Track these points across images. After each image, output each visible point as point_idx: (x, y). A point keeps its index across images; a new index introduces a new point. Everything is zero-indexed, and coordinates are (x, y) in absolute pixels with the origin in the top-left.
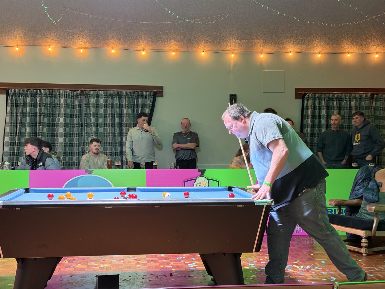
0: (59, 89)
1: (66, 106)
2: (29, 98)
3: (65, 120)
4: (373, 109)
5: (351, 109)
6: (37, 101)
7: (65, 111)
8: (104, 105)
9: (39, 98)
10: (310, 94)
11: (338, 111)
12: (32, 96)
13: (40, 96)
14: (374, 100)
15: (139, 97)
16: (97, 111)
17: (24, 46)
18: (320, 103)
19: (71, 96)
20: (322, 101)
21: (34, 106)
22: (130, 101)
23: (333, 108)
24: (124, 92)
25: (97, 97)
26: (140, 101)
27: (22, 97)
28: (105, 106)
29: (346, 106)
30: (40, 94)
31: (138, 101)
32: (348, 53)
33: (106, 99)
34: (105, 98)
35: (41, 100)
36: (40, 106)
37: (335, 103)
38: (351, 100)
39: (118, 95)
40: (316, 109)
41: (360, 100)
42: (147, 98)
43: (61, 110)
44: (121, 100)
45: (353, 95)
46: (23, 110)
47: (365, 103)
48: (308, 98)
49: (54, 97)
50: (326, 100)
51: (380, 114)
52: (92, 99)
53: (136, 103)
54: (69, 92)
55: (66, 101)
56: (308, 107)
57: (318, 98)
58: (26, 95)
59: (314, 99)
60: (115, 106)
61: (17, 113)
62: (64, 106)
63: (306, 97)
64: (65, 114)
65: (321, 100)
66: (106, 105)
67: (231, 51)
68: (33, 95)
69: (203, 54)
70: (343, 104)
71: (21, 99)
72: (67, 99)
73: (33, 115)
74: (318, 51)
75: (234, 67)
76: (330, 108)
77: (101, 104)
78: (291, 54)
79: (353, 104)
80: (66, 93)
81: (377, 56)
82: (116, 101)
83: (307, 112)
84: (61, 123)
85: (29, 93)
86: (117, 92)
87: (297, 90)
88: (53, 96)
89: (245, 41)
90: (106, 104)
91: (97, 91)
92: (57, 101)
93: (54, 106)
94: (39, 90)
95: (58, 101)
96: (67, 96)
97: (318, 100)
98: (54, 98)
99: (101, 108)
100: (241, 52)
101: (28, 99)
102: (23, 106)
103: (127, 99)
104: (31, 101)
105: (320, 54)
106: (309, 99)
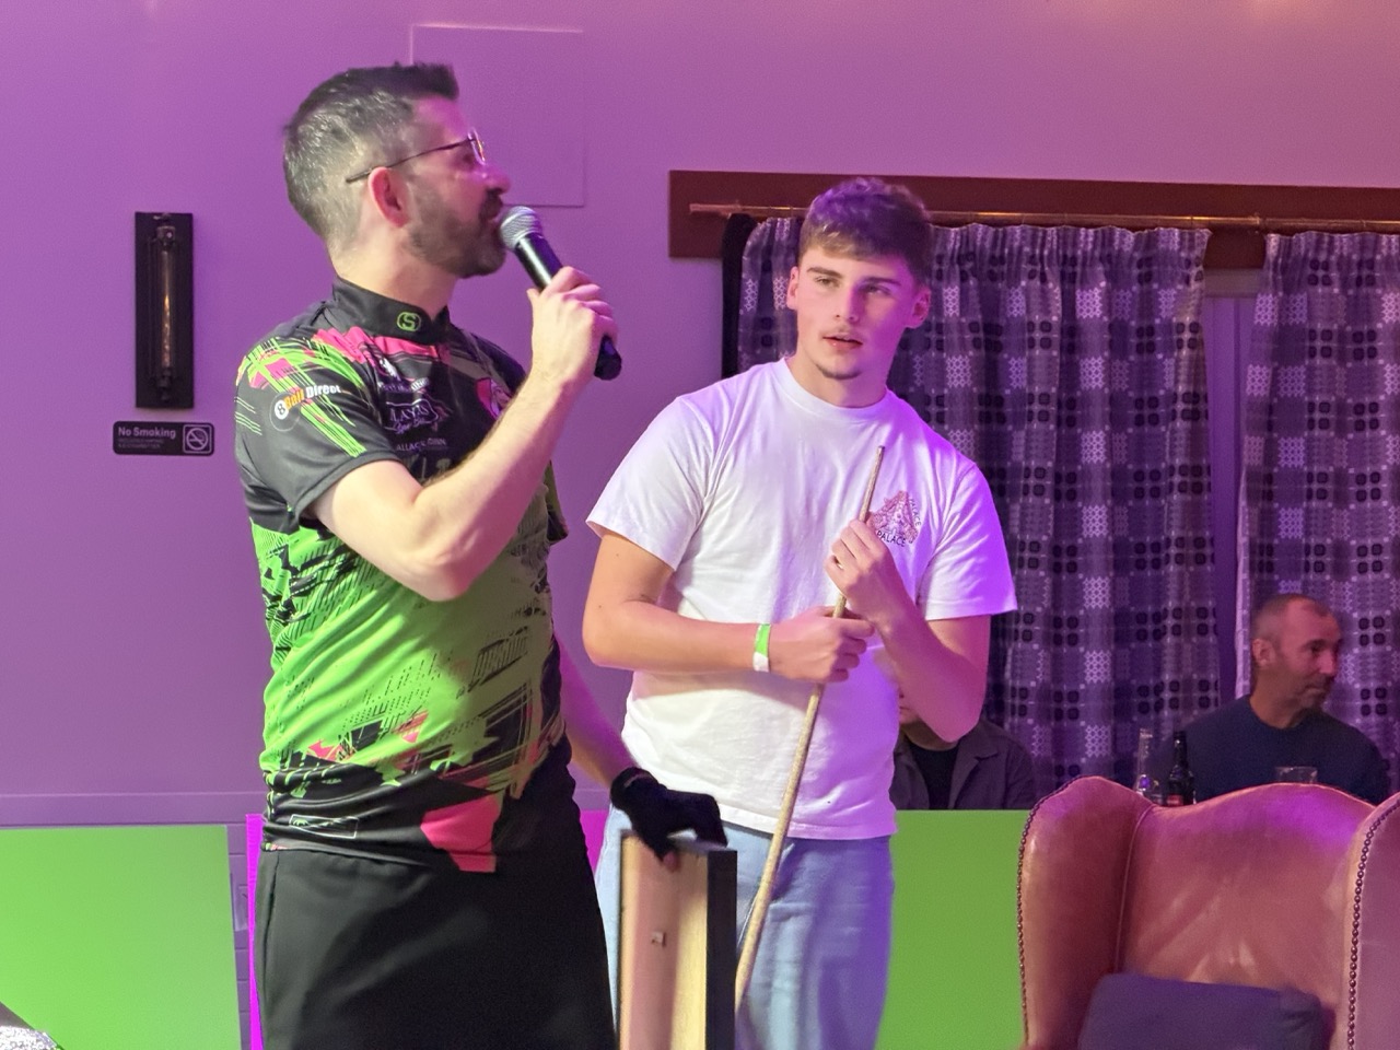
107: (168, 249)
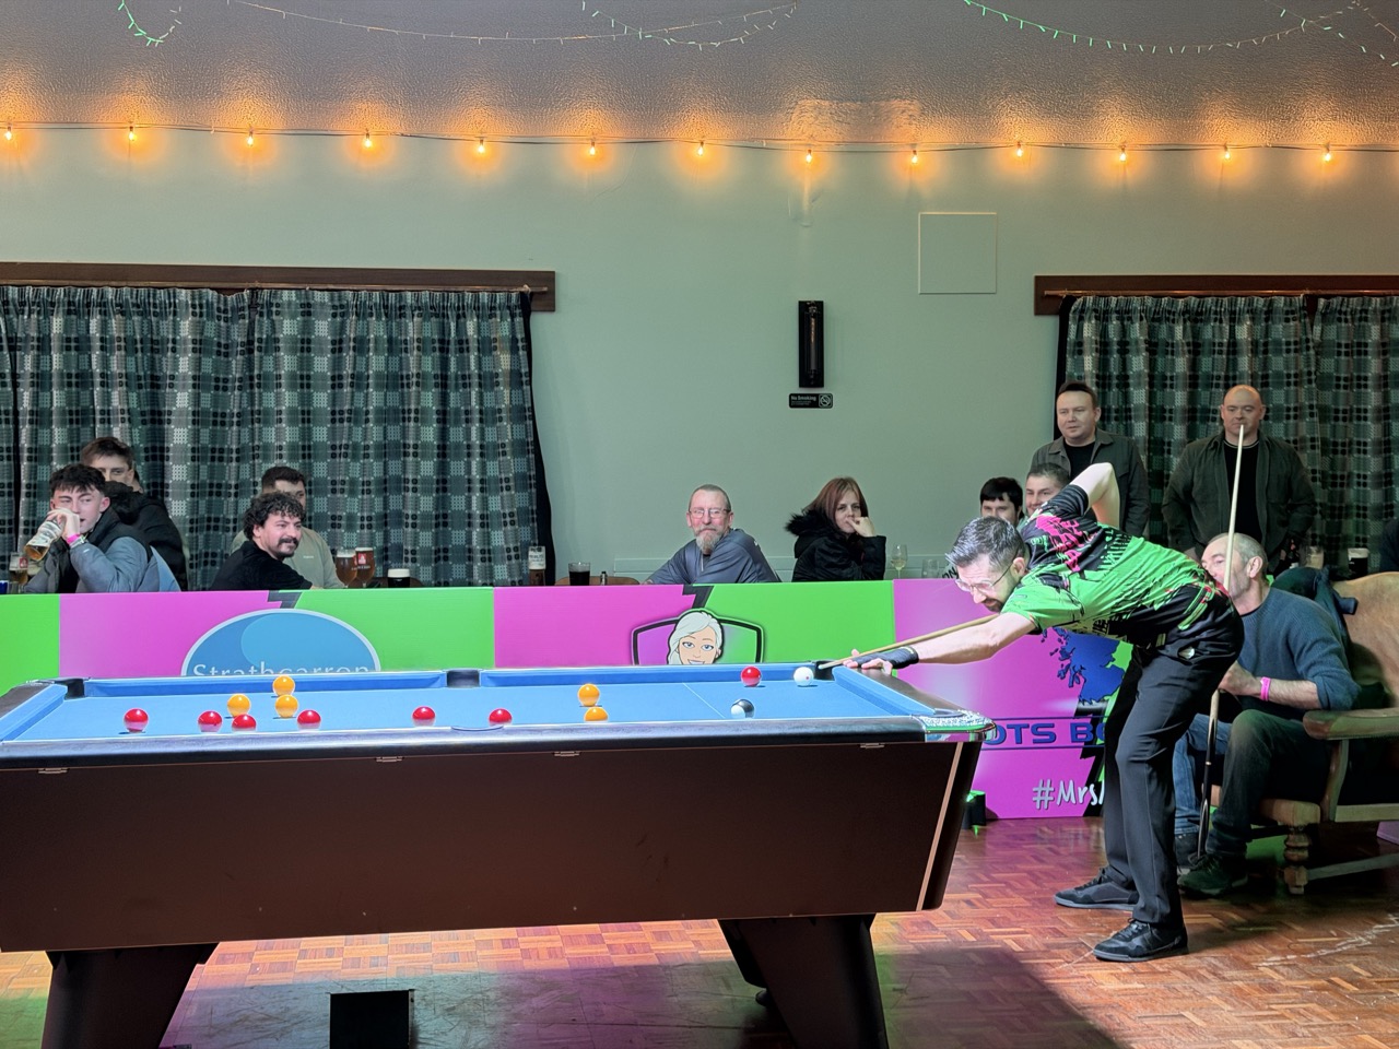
0: (172, 284)
1: (198, 346)
2: (59, 320)
3: (196, 400)
4: (1312, 352)
5: (1235, 352)
6: (88, 331)
7: (198, 365)
8: (333, 342)
9: (98, 317)
10: (1090, 299)
11: (1189, 360)
12: (69, 312)
13: (100, 311)
14: (1318, 317)
15: (464, 314)
16: (305, 364)
17: (34, 125)
18: (1124, 331)
19: (219, 309)
20: (1132, 323)
21: (77, 349)
22: (431, 330)
23: (1170, 349)
24: (409, 294)
25: (303, 314)
26: (471, 326)
27: (34, 316)
28: (337, 346)
29: (1217, 341)
30: (100, 305)
31: (460, 329)
32: (1226, 148)
33: (338, 319)
34: (334, 316)
35: (104, 327)
36: (102, 348)
37: (1179, 329)
38: (1234, 319)
39: (386, 307)
40: (1111, 354)
41: (1267, 320)
42: (498, 316)
43: (181, 363)
44: (399, 325)
45: (1241, 301)
46: (38, 363)
47: (1284, 327)
48: (1082, 311)
49: (155, 314)
50: (1145, 321)
51: (1337, 370)
52: (285, 322)
53: (453, 335)
54: (211, 295)
55: (199, 328)
56: (1079, 343)
57: (1117, 312)
58: (47, 308)
59: (1103, 317)
60: (371, 345)
61: (14, 375)
62: (190, 346)
63: (1074, 311)
64: (194, 378)
65: (1130, 319)
66: (341, 341)
67: (803, 142)
68: (72, 308)
69: (700, 151)
70: (1208, 332)
71: (28, 325)
72: (204, 322)
73: (74, 380)
74: (1118, 141)
75: (813, 200)
76: (1160, 348)
77: (320, 340)
78: (1020, 153)
79: (1243, 332)
80: (200, 298)
81: (1328, 157)
82: (377, 329)
83: (1080, 365)
84: (181, 412)
85: (59, 299)
86: (382, 297)
87: (1041, 282)
88: (152, 309)
89: (853, 106)
90: (338, 337)
91: (303, 292)
92: (165, 329)
93: (155, 347)
94: (95, 290)
95: (171, 330)
96: (205, 310)
97: (1118, 319)
98: (153, 319)
99: (321, 352)
100: (838, 144)
101: (57, 324)
102: (38, 348)
103: (420, 319)
104: (65, 331)
105: (1123, 150)
106: (1086, 316)
107: (814, 317)
